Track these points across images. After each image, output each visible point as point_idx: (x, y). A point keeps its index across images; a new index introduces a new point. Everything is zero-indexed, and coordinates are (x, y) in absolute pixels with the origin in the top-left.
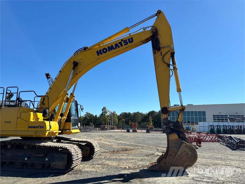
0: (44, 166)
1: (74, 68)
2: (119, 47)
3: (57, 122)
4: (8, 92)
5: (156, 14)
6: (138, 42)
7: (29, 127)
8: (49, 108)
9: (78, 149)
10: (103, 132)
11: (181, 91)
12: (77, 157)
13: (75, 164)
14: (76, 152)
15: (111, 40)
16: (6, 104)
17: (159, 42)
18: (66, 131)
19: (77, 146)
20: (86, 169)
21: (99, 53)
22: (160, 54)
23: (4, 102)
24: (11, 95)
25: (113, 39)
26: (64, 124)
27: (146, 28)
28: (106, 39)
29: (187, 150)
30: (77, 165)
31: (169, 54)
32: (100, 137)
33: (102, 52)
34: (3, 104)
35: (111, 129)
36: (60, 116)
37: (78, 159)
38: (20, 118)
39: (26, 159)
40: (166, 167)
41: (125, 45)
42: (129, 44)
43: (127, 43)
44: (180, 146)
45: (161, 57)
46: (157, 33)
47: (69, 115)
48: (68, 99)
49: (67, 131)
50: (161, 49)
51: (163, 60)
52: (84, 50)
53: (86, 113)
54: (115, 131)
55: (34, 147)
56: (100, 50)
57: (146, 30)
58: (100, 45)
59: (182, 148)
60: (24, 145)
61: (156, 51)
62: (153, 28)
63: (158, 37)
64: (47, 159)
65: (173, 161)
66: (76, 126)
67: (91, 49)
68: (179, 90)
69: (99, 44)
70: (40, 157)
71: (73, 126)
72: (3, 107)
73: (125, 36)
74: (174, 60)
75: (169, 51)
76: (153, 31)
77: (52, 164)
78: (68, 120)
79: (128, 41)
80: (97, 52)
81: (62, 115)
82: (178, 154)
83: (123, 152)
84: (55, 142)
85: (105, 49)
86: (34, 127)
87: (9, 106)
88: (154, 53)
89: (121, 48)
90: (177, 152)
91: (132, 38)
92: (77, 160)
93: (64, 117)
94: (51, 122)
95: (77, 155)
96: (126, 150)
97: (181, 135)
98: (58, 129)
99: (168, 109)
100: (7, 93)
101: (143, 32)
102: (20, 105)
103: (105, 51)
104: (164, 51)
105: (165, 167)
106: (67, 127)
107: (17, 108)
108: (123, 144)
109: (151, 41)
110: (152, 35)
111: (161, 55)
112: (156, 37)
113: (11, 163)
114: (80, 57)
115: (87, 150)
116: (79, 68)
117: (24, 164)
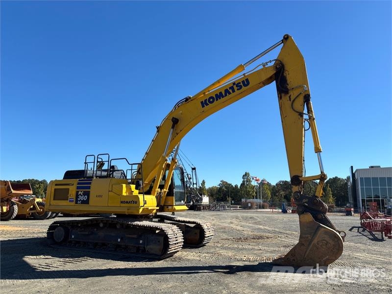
0: (138, 249)
1: (173, 127)
2: (230, 93)
3: (155, 197)
4: (99, 160)
5: (282, 40)
6: (257, 84)
7: (122, 202)
8: (142, 179)
9: (178, 231)
10: (244, 212)
11: (321, 152)
12: (177, 240)
13: (173, 249)
14: (174, 234)
15: (220, 84)
16: (97, 175)
17: (286, 81)
18: (167, 207)
19: (177, 226)
20: (189, 257)
21: (204, 104)
22: (288, 99)
23: (95, 172)
24: (102, 164)
25: (221, 83)
26: (166, 198)
27: (267, 63)
28: (213, 84)
29: (327, 238)
30: (176, 250)
31: (301, 99)
32: (233, 218)
33: (207, 102)
34: (94, 175)
35: (260, 208)
36: (159, 188)
37: (177, 243)
38: (112, 191)
39: (119, 240)
40: (296, 261)
41: (238, 89)
42: (244, 88)
43: (241, 87)
44: (316, 232)
45: (290, 103)
46: (282, 69)
47: (172, 187)
48: (168, 166)
49: (170, 207)
50: (289, 91)
51: (293, 108)
52: (186, 101)
53: (221, 181)
54: (264, 211)
55: (128, 226)
56: (206, 100)
57: (266, 66)
58: (205, 93)
59: (319, 234)
60: (117, 224)
61: (283, 95)
62: (277, 62)
63: (285, 74)
64: (141, 242)
65: (306, 252)
66: (182, 201)
67: (194, 99)
68: (318, 150)
69: (203, 92)
70: (134, 238)
71: (176, 201)
72: (95, 178)
73: (238, 77)
74: (309, 106)
75: (301, 93)
76: (276, 67)
77: (148, 248)
78: (170, 193)
79: (241, 84)
80: (202, 102)
81: (161, 187)
82: (313, 243)
83: (253, 240)
84: (155, 222)
85: (212, 97)
86: (127, 202)
87: (101, 177)
88: (280, 98)
89: (233, 94)
90: (312, 240)
91: (247, 80)
92: (175, 244)
93: (165, 190)
94: (145, 196)
95: (176, 238)
96: (261, 237)
97: (319, 217)
98: (156, 205)
99: (300, 179)
100: (98, 162)
101: (262, 69)
102: (111, 176)
103: (211, 100)
104: (293, 94)
105: (294, 260)
106: (169, 202)
107: (108, 180)
108: (261, 230)
109: (275, 81)
110: (275, 72)
111: (290, 100)
112: (281, 75)
113: (104, 244)
114: (181, 112)
115: (196, 233)
116: (180, 125)
117: (118, 246)
